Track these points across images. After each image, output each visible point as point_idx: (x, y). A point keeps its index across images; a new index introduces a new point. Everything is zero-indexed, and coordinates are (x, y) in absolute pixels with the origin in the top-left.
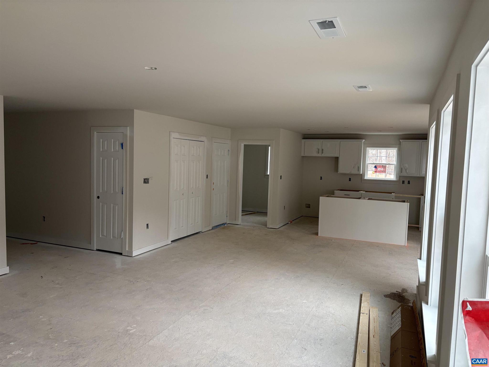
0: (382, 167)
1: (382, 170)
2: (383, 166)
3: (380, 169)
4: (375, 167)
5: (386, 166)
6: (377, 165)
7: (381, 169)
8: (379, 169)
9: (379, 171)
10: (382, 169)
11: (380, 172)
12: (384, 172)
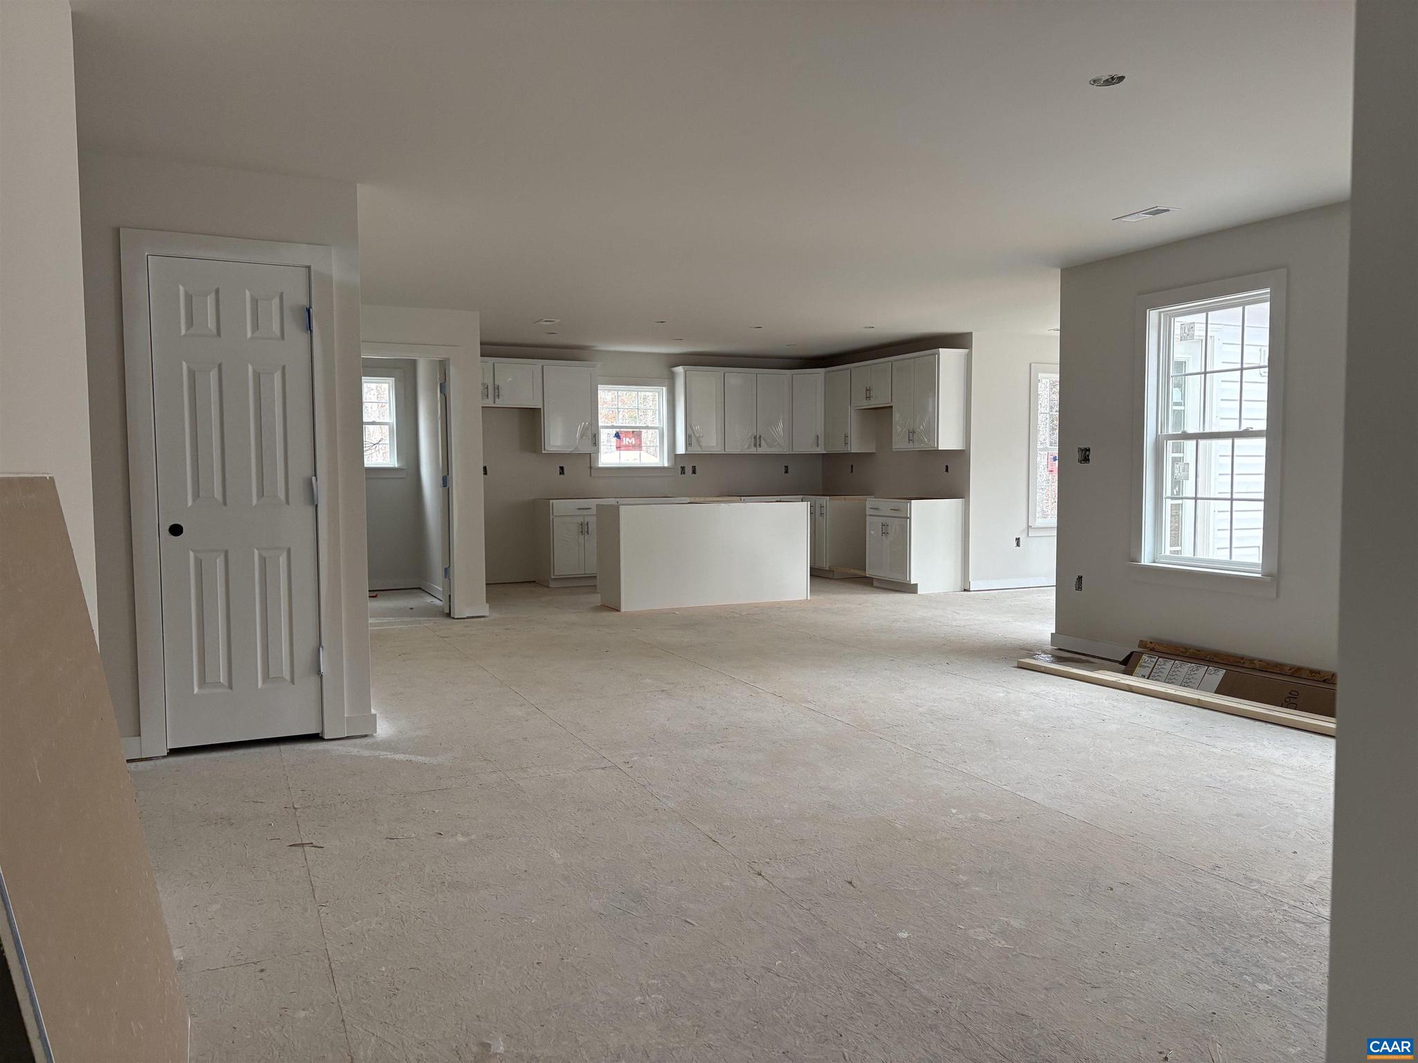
0: (631, 435)
1: (634, 443)
2: (633, 432)
3: (628, 439)
4: (617, 435)
5: (641, 432)
6: (622, 430)
7: (630, 442)
8: (626, 441)
9: (626, 446)
10: (633, 440)
11: (628, 447)
12: (638, 447)
